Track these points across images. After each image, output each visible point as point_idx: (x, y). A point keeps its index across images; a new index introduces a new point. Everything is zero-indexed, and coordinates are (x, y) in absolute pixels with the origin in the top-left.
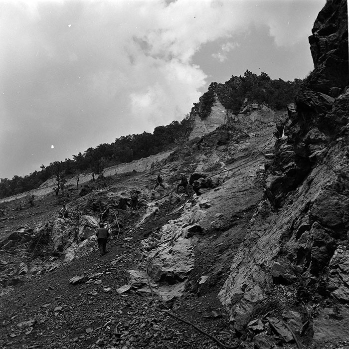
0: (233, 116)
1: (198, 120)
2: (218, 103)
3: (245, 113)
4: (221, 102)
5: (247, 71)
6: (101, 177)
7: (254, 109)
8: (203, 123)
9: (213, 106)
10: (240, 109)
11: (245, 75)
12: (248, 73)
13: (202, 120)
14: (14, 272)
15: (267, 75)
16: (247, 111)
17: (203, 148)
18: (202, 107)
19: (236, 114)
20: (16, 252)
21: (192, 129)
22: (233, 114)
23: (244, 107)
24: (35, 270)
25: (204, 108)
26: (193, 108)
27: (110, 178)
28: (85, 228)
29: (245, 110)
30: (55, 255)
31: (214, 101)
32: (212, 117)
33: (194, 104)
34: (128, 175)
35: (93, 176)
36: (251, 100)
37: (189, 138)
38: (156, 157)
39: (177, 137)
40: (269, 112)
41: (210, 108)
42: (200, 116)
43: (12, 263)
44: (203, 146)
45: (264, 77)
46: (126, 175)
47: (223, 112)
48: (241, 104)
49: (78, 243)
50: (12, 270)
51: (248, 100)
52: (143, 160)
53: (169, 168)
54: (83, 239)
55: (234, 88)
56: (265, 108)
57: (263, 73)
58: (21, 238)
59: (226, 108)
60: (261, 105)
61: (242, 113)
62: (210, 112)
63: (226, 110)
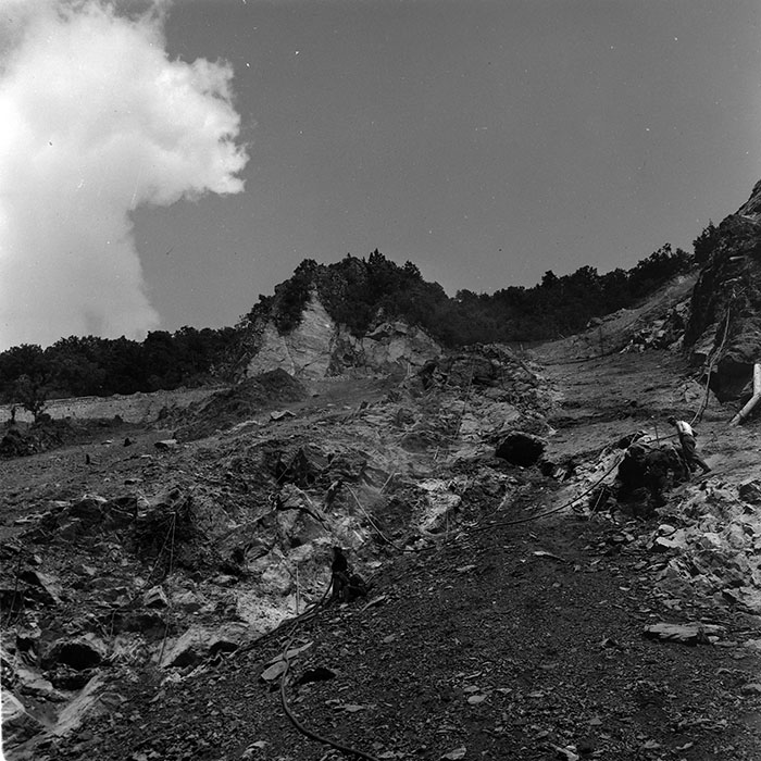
0: (353, 339)
1: (271, 333)
2: (317, 305)
3: (377, 338)
4: (324, 304)
5: (376, 252)
7: (399, 334)
8: (283, 341)
9: (306, 309)
10: (366, 327)
11: (370, 260)
12: (377, 257)
13: (281, 334)
14: (127, 597)
15: (416, 269)
16: (383, 334)
17: (439, 385)
18: (281, 307)
19: (359, 336)
20: (101, 549)
21: (255, 351)
22: (352, 334)
23: (378, 325)
24: (193, 600)
25: (284, 309)
26: (256, 306)
27: (64, 423)
29: (378, 330)
30: (227, 570)
31: (308, 298)
32: (303, 333)
33: (261, 297)
34: (104, 426)
35: (13, 414)
36: (391, 313)
37: (249, 367)
38: (172, 395)
39: (216, 361)
40: (430, 346)
41: (299, 312)
42: (276, 325)
43: (109, 574)
44: (440, 381)
45: (411, 272)
46: (100, 424)
47: (328, 326)
48: (368, 318)
49: (282, 549)
50: (123, 592)
51: (385, 311)
52: (139, 397)
53: (386, 415)
54: (296, 543)
55: (351, 281)
56: (420, 336)
57: (409, 264)
59: (334, 319)
60: (413, 329)
61: (372, 338)
62: (299, 320)
63: (333, 324)
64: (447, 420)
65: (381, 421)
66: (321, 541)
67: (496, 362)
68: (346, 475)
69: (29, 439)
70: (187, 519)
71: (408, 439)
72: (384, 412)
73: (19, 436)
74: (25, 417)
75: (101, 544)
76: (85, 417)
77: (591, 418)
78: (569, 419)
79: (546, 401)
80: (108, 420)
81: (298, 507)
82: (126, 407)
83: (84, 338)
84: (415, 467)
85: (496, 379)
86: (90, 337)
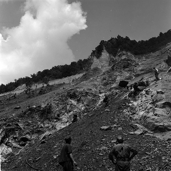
0: (113, 57)
1: (95, 59)
2: (105, 51)
3: (119, 56)
4: (106, 50)
5: (119, 35)
6: (48, 85)
7: (124, 54)
8: (98, 60)
9: (103, 52)
10: (116, 54)
11: (117, 38)
12: (119, 37)
13: (97, 59)
14: (36, 126)
15: (128, 38)
16: (120, 55)
17: (115, 69)
18: (97, 52)
19: (115, 56)
20: (34, 117)
21: (92, 63)
22: (113, 56)
23: (119, 53)
24: (48, 126)
25: (98, 53)
26: (92, 53)
27: (52, 86)
28: (71, 106)
29: (119, 54)
30: (56, 119)
31: (103, 49)
32: (102, 57)
33: (93, 51)
34: (61, 85)
35: (43, 85)
36: (122, 50)
37: (91, 67)
38: (75, 76)
39: (84, 67)
40: (131, 56)
41: (101, 53)
42: (96, 57)
43: (34, 122)
45: (127, 39)
46: (60, 85)
47: (108, 55)
48: (117, 52)
49: (67, 113)
50: (35, 125)
51: (120, 50)
52: (68, 78)
54: (70, 111)
55: (113, 44)
56: (129, 54)
57: (126, 37)
58: (35, 110)
59: (109, 53)
60: (127, 52)
61: (118, 56)
62: (101, 55)
63: (109, 54)
64: (114, 78)
65: (100, 80)
66: (75, 110)
67: (129, 62)
68: (82, 95)
69: (45, 90)
70: (50, 109)
71: (104, 84)
72: (101, 78)
73: (43, 90)
74: (45, 85)
75: (34, 116)
76: (57, 84)
77: (143, 73)
78: (139, 74)
79: (136, 70)
80: (62, 84)
81: (70, 104)
82: (66, 80)
83: (57, 66)
84: (101, 91)
85: (129, 66)
86: (59, 66)
